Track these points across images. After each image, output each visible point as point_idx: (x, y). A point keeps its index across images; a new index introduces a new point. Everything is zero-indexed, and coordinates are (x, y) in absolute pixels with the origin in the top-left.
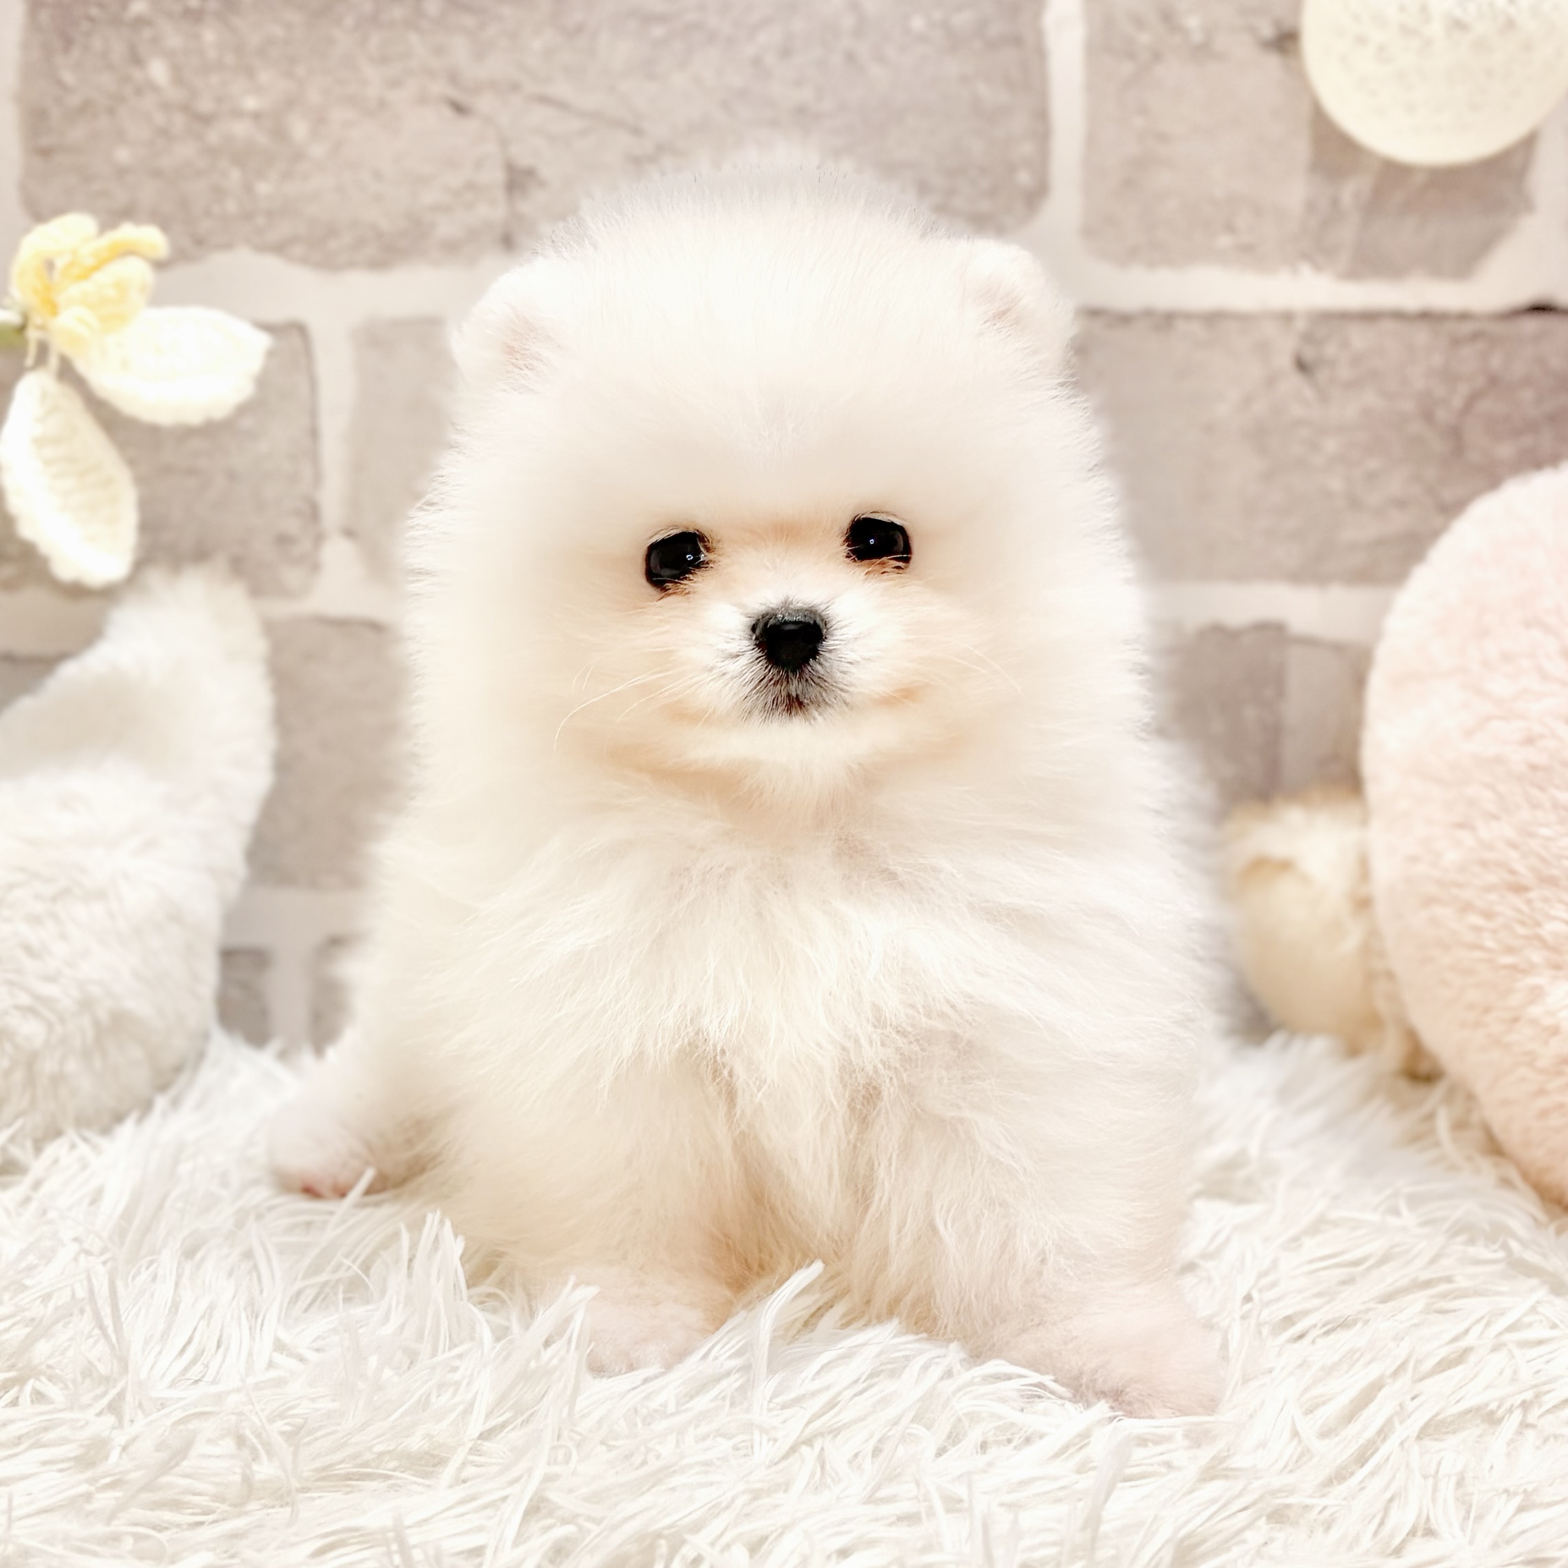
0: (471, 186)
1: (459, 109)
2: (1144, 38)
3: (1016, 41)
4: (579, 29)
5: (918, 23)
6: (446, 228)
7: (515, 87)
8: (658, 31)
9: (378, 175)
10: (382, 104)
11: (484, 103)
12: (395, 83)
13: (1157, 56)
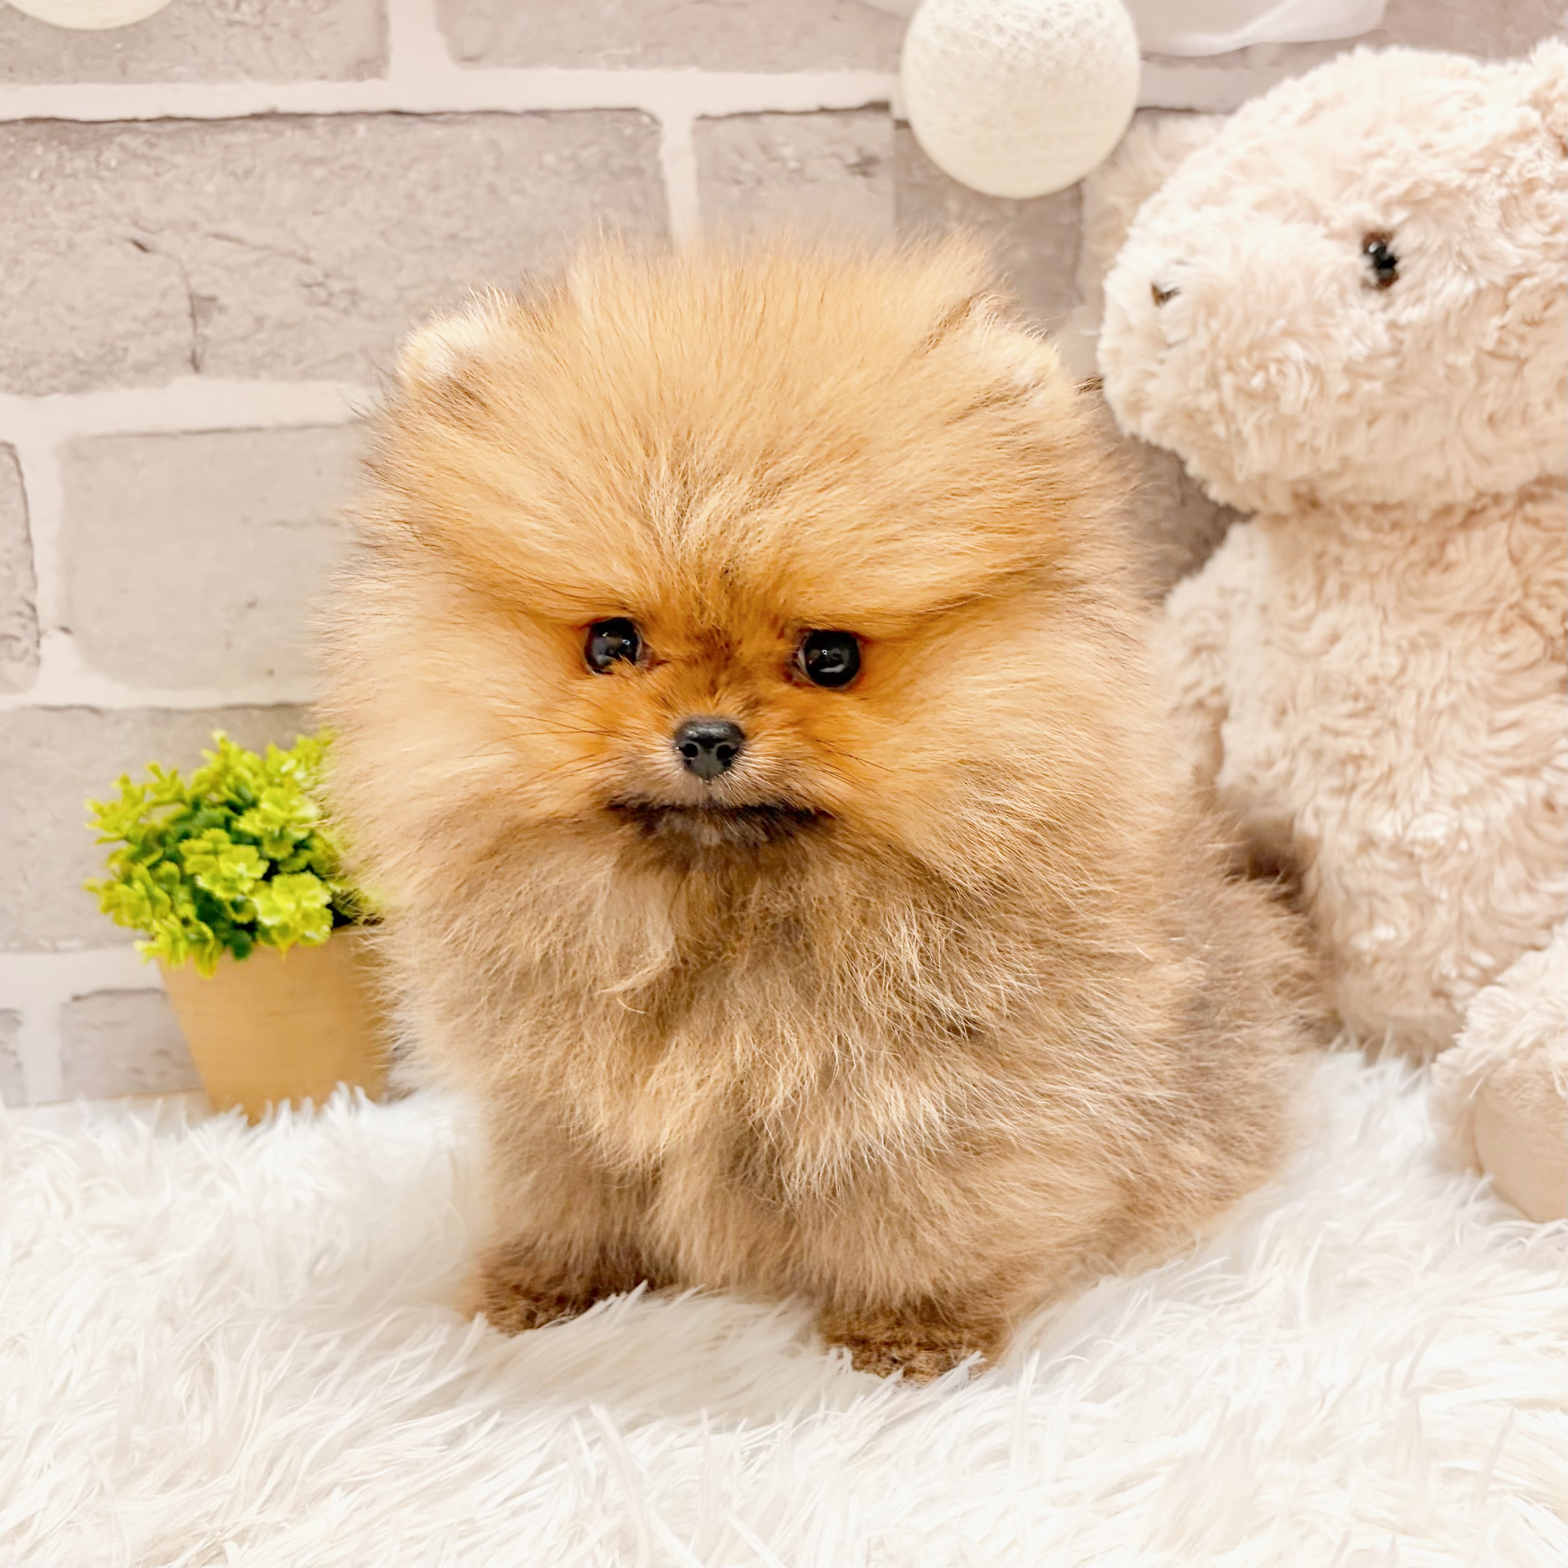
0: (158, 315)
1: (141, 247)
2: (747, 167)
3: (637, 172)
4: (247, 173)
5: (550, 159)
6: (138, 353)
7: (193, 226)
8: (319, 172)
9: (71, 309)
10: (71, 246)
11: (165, 241)
12: (83, 227)
13: (759, 182)
